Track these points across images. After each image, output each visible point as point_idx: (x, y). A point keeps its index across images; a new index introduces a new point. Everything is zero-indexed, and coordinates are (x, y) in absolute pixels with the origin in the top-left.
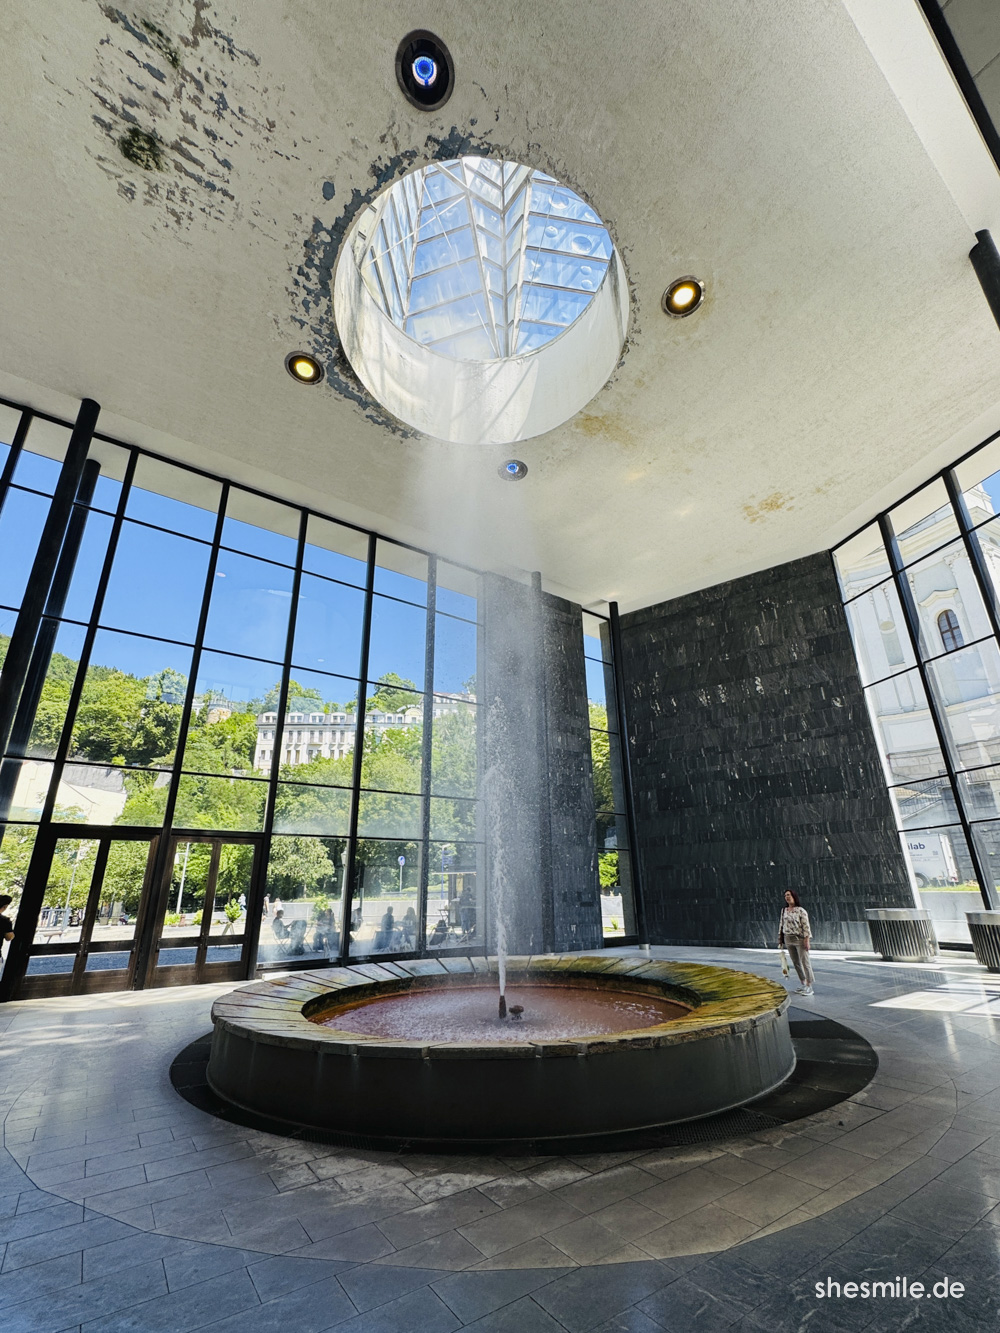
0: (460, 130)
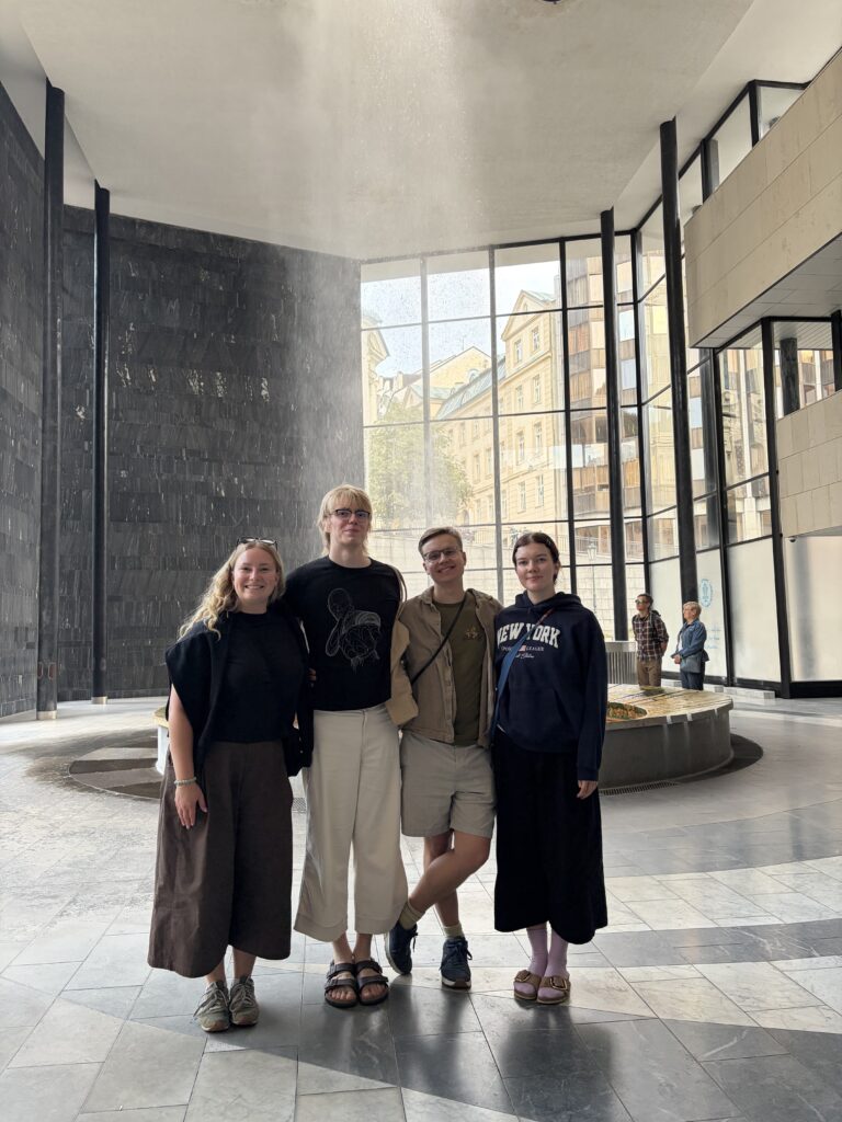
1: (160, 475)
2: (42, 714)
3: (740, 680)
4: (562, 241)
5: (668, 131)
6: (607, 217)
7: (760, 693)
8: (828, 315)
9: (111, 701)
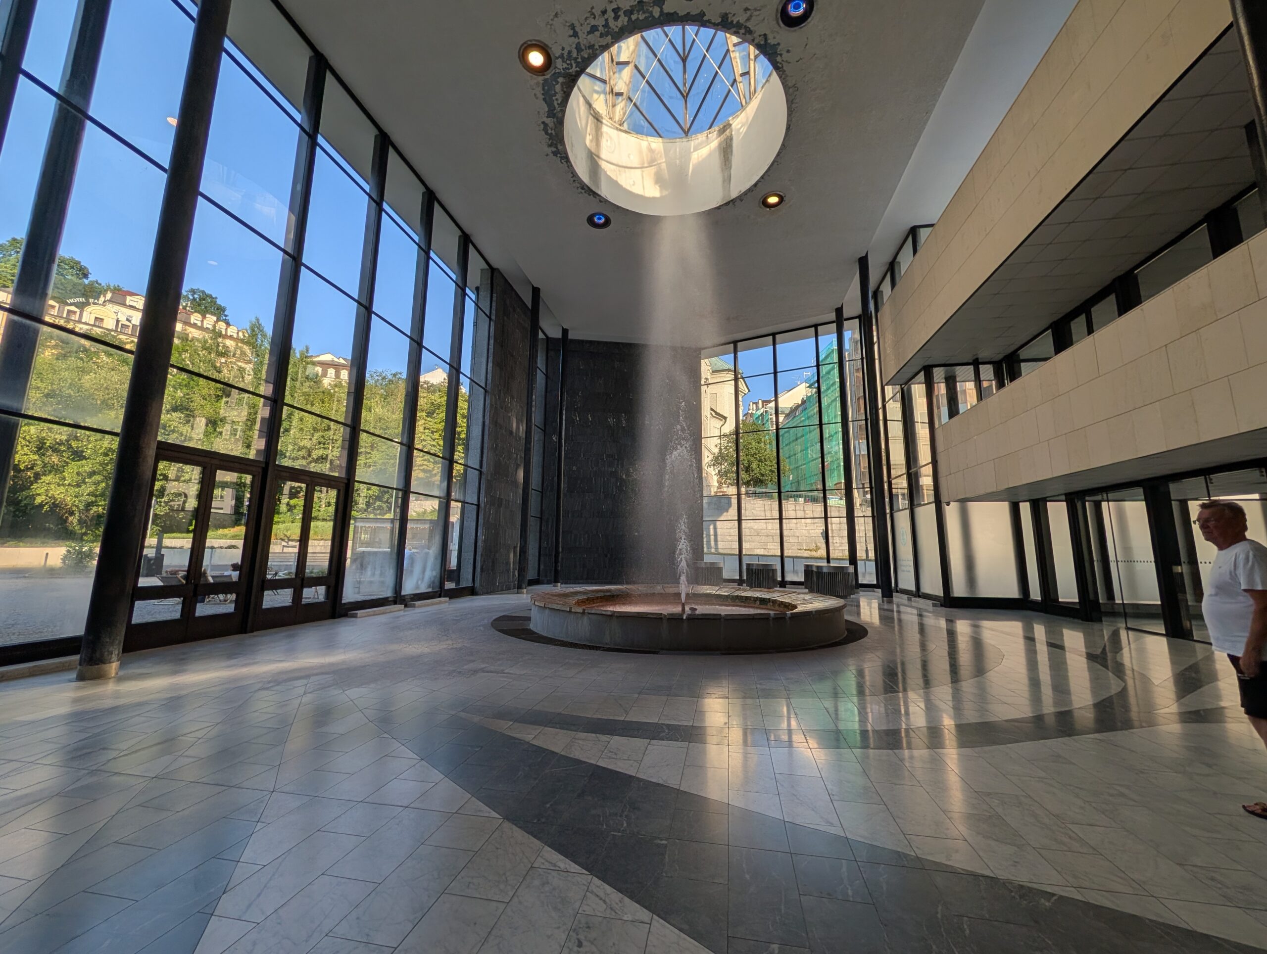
0: (780, 48)
1: (592, 468)
2: (520, 590)
3: (923, 593)
4: (816, 326)
5: (863, 263)
6: (839, 311)
7: (930, 602)
8: (971, 361)
9: (564, 585)
